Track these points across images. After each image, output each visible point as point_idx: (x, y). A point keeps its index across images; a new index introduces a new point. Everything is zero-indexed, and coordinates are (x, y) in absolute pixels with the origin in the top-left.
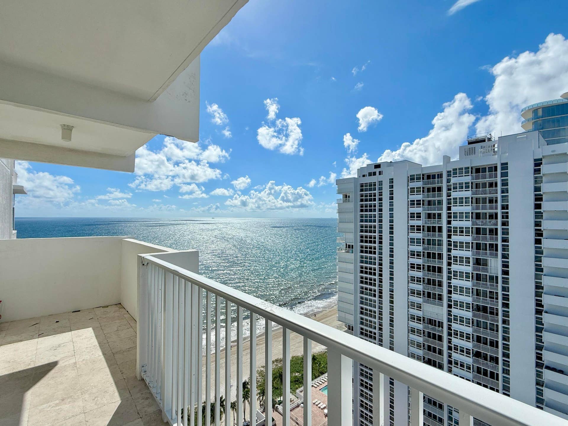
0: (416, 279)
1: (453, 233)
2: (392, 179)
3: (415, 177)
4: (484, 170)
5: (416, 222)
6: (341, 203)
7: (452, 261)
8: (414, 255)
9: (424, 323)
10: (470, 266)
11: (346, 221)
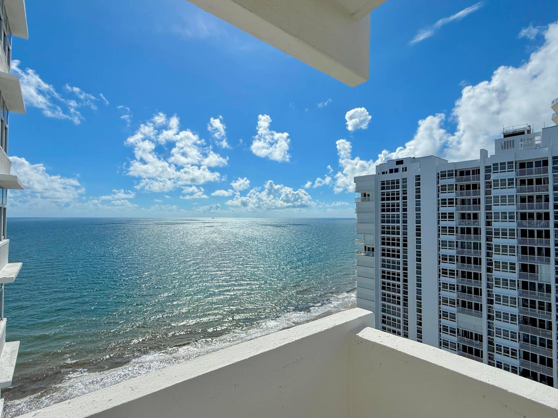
0: (448, 286)
1: (495, 235)
2: (419, 176)
3: (447, 173)
4: (530, 164)
5: (447, 223)
6: (359, 202)
7: (494, 267)
8: (446, 259)
9: (459, 335)
10: (515, 272)
11: (366, 222)
